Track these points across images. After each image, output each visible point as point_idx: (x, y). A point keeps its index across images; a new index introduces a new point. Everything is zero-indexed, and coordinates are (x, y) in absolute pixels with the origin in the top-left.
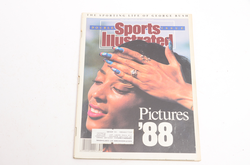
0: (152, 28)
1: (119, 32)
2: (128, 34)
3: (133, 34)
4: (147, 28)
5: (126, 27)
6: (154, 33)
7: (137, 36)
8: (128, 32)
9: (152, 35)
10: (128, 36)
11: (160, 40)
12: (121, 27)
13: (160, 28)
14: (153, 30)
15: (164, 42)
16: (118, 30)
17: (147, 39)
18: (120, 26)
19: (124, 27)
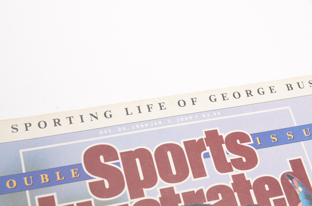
0: (224, 146)
1: (107, 185)
2: (145, 190)
3: (161, 184)
4: (208, 149)
5: (128, 157)
6: (237, 164)
7: (179, 188)
8: (142, 178)
9: (230, 174)
10: (146, 197)
11: (267, 187)
12: (109, 163)
13: (252, 142)
14: (230, 157)
15: (284, 196)
16: (98, 179)
17: (220, 195)
18: (102, 158)
19: (120, 161)
